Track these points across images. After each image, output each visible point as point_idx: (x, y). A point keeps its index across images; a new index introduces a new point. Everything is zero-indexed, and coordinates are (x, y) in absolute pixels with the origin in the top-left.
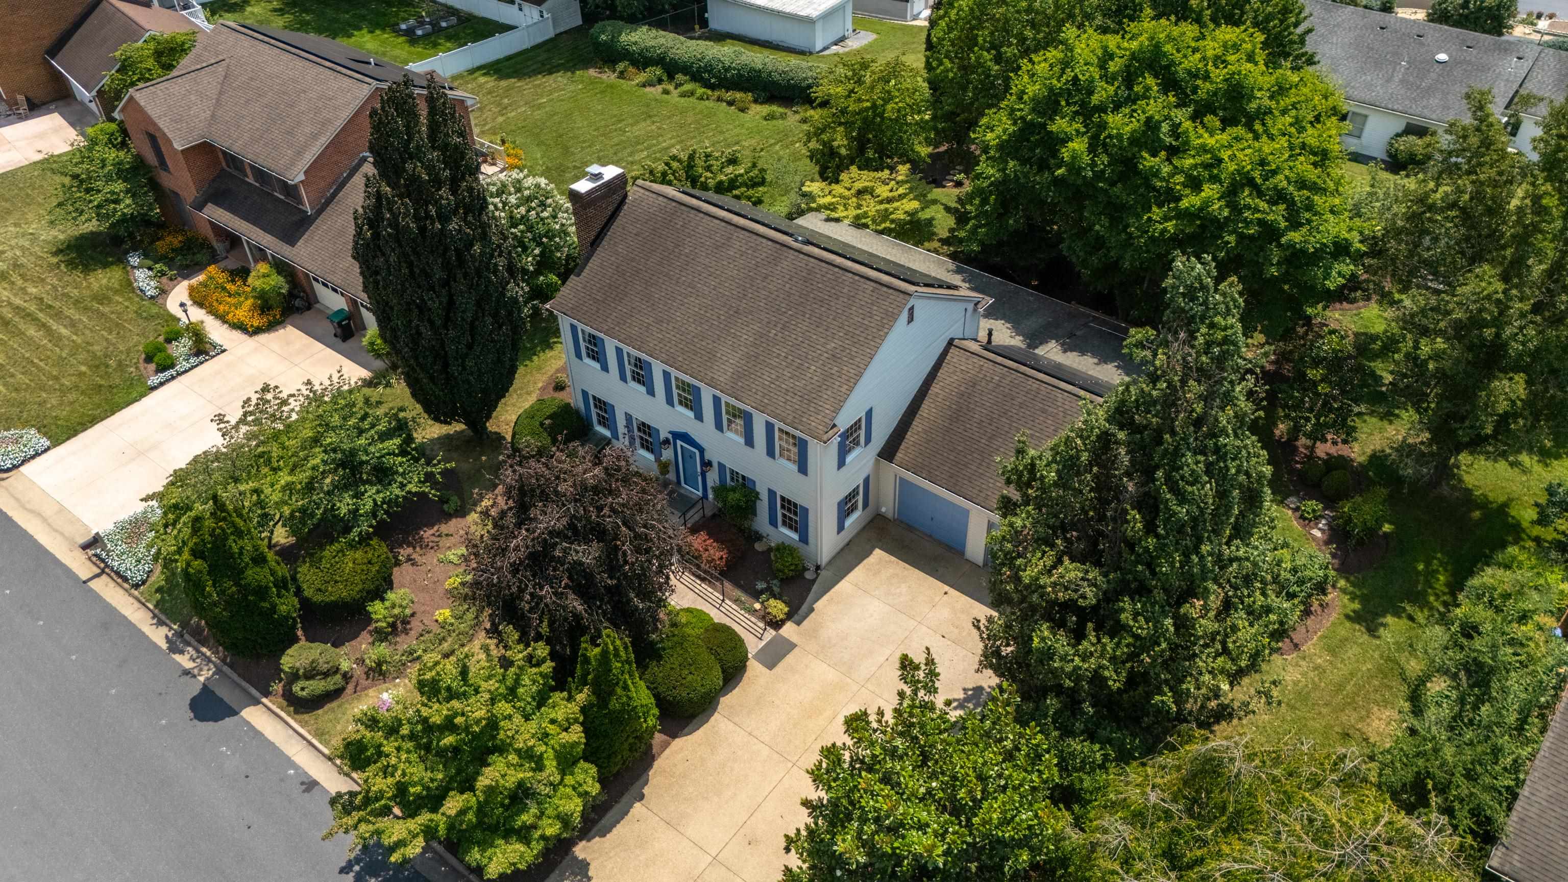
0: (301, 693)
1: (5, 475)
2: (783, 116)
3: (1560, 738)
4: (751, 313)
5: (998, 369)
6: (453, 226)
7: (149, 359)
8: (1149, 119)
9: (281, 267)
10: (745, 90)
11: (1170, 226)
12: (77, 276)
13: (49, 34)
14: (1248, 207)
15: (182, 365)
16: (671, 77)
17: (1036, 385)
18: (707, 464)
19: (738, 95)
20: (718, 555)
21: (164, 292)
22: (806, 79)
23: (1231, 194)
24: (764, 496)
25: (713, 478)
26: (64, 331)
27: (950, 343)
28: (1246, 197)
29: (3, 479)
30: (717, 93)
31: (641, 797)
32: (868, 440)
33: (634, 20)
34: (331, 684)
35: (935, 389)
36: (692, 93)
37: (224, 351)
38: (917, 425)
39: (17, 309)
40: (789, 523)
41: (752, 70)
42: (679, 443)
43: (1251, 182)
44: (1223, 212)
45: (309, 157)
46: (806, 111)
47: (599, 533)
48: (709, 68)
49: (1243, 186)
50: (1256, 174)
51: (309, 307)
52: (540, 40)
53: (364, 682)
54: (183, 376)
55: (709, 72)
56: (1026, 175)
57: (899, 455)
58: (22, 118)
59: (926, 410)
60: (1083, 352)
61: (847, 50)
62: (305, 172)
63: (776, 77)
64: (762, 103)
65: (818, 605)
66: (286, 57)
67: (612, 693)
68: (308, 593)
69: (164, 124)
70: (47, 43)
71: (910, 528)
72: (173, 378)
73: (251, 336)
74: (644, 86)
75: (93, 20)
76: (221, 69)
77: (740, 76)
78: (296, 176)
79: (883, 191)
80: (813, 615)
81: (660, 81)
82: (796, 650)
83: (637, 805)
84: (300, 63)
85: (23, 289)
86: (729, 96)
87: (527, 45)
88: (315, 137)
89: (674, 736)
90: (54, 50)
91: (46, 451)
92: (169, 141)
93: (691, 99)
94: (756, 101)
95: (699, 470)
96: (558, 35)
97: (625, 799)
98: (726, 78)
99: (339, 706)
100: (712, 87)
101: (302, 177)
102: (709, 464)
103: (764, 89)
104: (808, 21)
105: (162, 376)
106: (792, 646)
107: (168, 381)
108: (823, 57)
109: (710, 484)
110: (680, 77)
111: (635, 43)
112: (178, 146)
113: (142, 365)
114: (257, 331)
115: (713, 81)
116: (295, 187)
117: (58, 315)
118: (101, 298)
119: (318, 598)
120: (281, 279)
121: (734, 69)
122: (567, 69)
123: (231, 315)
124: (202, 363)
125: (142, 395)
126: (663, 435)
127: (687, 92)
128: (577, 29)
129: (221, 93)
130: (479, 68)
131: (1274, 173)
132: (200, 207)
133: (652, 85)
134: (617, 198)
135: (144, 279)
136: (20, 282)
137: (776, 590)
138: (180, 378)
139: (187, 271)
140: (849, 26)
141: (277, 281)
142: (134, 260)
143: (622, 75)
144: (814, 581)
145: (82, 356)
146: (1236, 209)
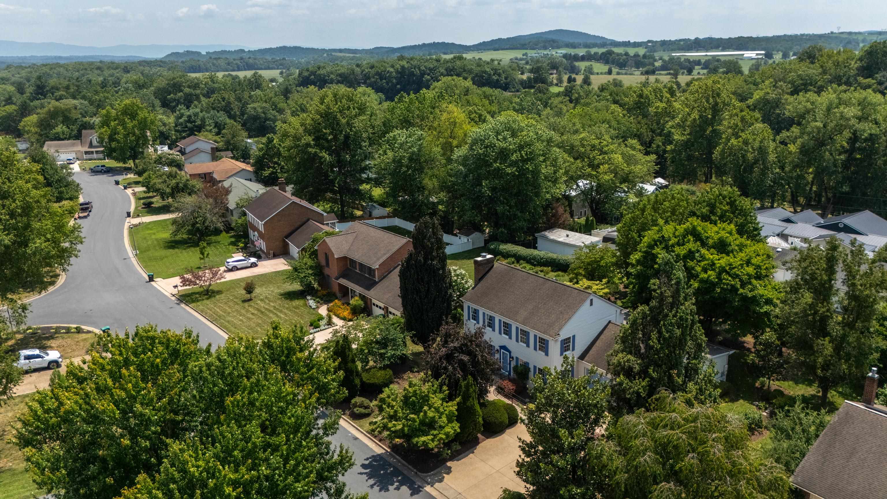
0: (356, 412)
2: (563, 276)
3: (821, 442)
6: (435, 262)
7: (311, 325)
8: (690, 250)
9: (363, 297)
10: (548, 266)
12: (288, 301)
13: (287, 231)
14: (725, 279)
15: (322, 327)
16: (518, 262)
18: (511, 357)
19: (545, 268)
20: (511, 388)
21: (318, 308)
23: (719, 274)
24: (532, 370)
25: (513, 364)
26: (282, 316)
27: (610, 322)
28: (724, 276)
30: (536, 268)
31: (473, 453)
32: (573, 349)
33: (506, 242)
34: (366, 411)
35: (602, 337)
36: (526, 268)
37: (337, 325)
38: (594, 349)
39: (266, 309)
41: (552, 259)
42: (502, 351)
45: (381, 261)
47: (470, 353)
48: (534, 258)
49: (723, 272)
50: (727, 268)
52: (466, 249)
54: (322, 331)
55: (534, 260)
56: (645, 271)
57: (586, 358)
58: (270, 259)
62: (379, 265)
63: (561, 262)
64: (555, 271)
67: (468, 400)
68: (364, 380)
69: (333, 249)
70: (285, 234)
72: (319, 331)
73: (347, 321)
75: (304, 227)
76: (355, 234)
77: (547, 261)
78: (376, 266)
79: (595, 287)
81: (513, 263)
83: (471, 455)
85: (269, 304)
86: (541, 268)
87: (461, 251)
88: (385, 254)
89: (488, 438)
90: (287, 237)
92: (333, 254)
94: (552, 271)
95: (508, 360)
96: (473, 249)
97: (467, 452)
98: (541, 262)
100: (535, 265)
101: (378, 267)
102: (513, 358)
103: (556, 267)
105: (315, 330)
107: (317, 331)
109: (512, 366)
110: (522, 261)
111: (505, 249)
112: (336, 257)
113: (308, 327)
114: (350, 321)
115: (535, 263)
116: (374, 270)
117: (281, 312)
118: (296, 308)
120: (362, 302)
121: (545, 258)
123: (341, 315)
124: (329, 328)
126: (497, 347)
127: (524, 267)
128: (482, 247)
129: (353, 242)
131: (734, 268)
132: (337, 279)
134: (490, 265)
135: (312, 303)
136: (267, 302)
139: (327, 302)
141: (361, 302)
142: (309, 298)
145: (288, 323)
146: (720, 279)
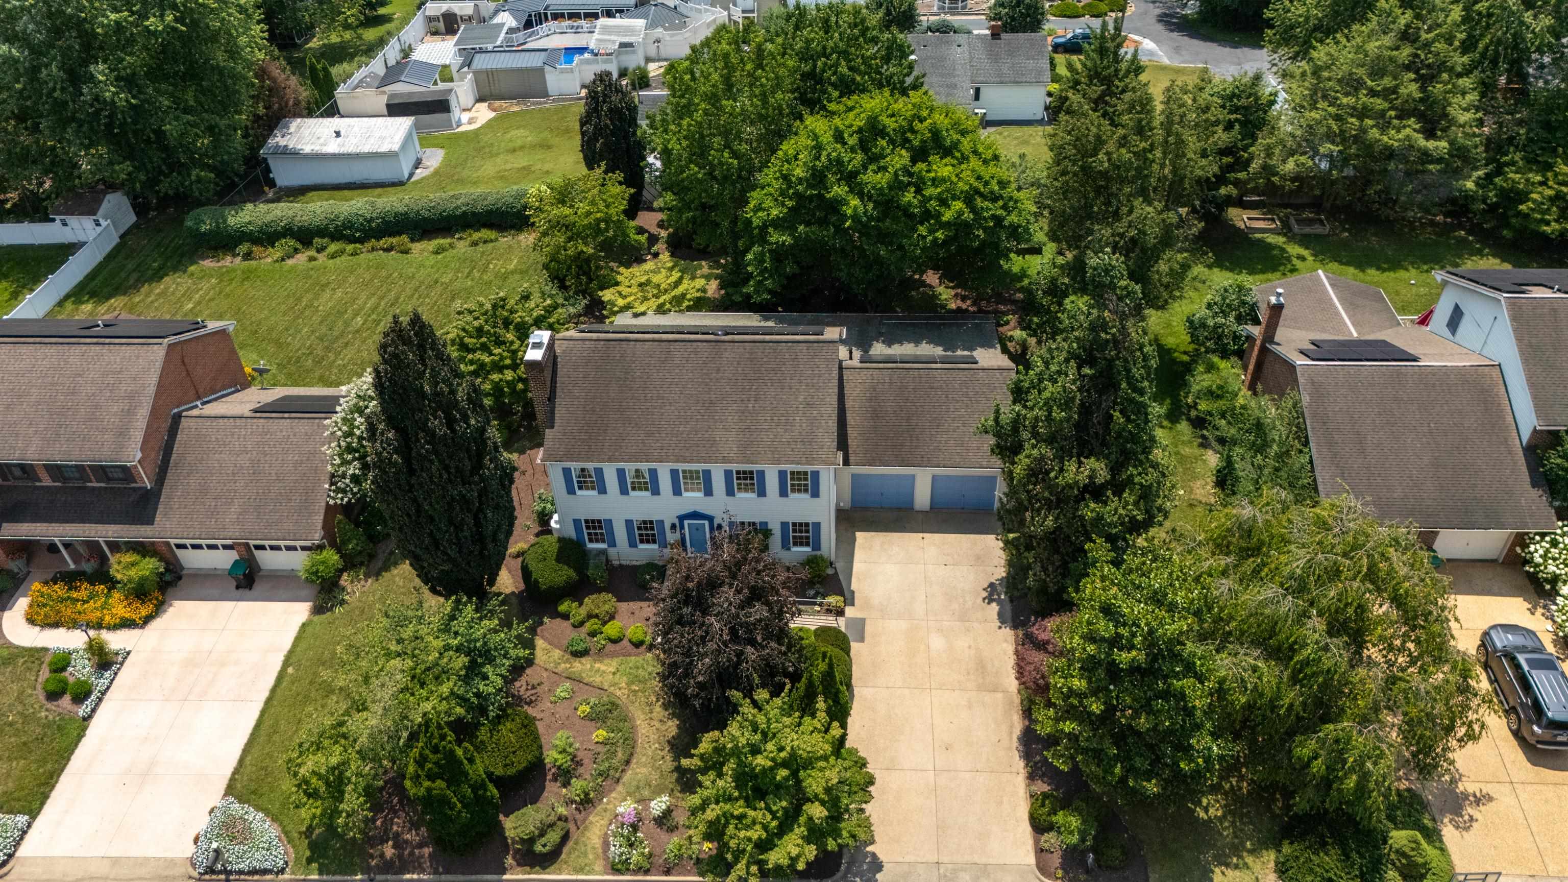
0: (544, 850)
1: (5, 869)
2: (452, 246)
4: (723, 399)
5: (885, 372)
10: (399, 233)
11: (940, 235)
15: (100, 684)
16: (307, 244)
17: (916, 373)
18: (716, 527)
19: (394, 240)
22: (457, 208)
24: (777, 530)
27: (840, 367)
29: (6, 874)
30: (368, 245)
34: (559, 831)
35: (849, 403)
36: (343, 252)
37: (128, 653)
38: (852, 433)
40: (798, 542)
42: (685, 522)
43: (977, 192)
44: (968, 216)
45: (138, 434)
46: (470, 235)
48: (348, 224)
51: (180, 578)
52: (108, 249)
53: (579, 817)
54: (109, 693)
57: (852, 458)
59: (852, 419)
60: (901, 343)
61: (432, 169)
62: (141, 449)
63: (426, 214)
64: (418, 241)
65: (854, 586)
66: (24, 349)
71: (865, 509)
72: (100, 700)
73: (142, 627)
74: (283, 260)
77: (385, 222)
78: (135, 456)
80: (856, 595)
81: (297, 251)
82: (867, 622)
84: (51, 351)
86: (385, 242)
87: (100, 258)
88: (130, 412)
91: (29, 826)
93: (343, 258)
94: (412, 240)
95: (708, 536)
96: (123, 239)
98: (371, 229)
99: (576, 843)
100: (361, 241)
101: (140, 455)
102: (719, 526)
104: (391, 155)
105: (87, 704)
106: (863, 621)
107: (97, 705)
108: (417, 182)
110: (317, 241)
111: (250, 223)
113: (55, 705)
114: (147, 620)
115: (357, 235)
119: (511, 771)
121: (377, 218)
122: (175, 269)
123: (107, 618)
124: (116, 674)
125: (84, 729)
126: (668, 523)
127: (336, 252)
130: (67, 297)
133: (290, 257)
137: (821, 590)
138: (106, 697)
140: (418, 148)
143: (248, 256)
144: (836, 573)
146: (977, 212)
